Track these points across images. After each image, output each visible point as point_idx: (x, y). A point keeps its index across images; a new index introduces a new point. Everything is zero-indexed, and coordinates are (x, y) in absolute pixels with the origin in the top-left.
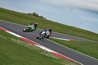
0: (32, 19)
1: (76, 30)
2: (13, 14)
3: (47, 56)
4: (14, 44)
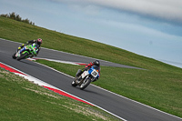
0: (8, 25)
1: (91, 45)
3: (37, 94)
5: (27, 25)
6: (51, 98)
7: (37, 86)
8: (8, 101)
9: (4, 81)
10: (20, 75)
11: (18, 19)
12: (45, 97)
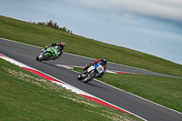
0: (46, 33)
1: (128, 54)
2: (11, 24)
3: (75, 103)
4: (12, 80)
5: (65, 33)
6: (89, 107)
7: (74, 94)
8: (46, 109)
9: (42, 89)
10: (58, 83)
11: (55, 27)
12: (82, 106)
